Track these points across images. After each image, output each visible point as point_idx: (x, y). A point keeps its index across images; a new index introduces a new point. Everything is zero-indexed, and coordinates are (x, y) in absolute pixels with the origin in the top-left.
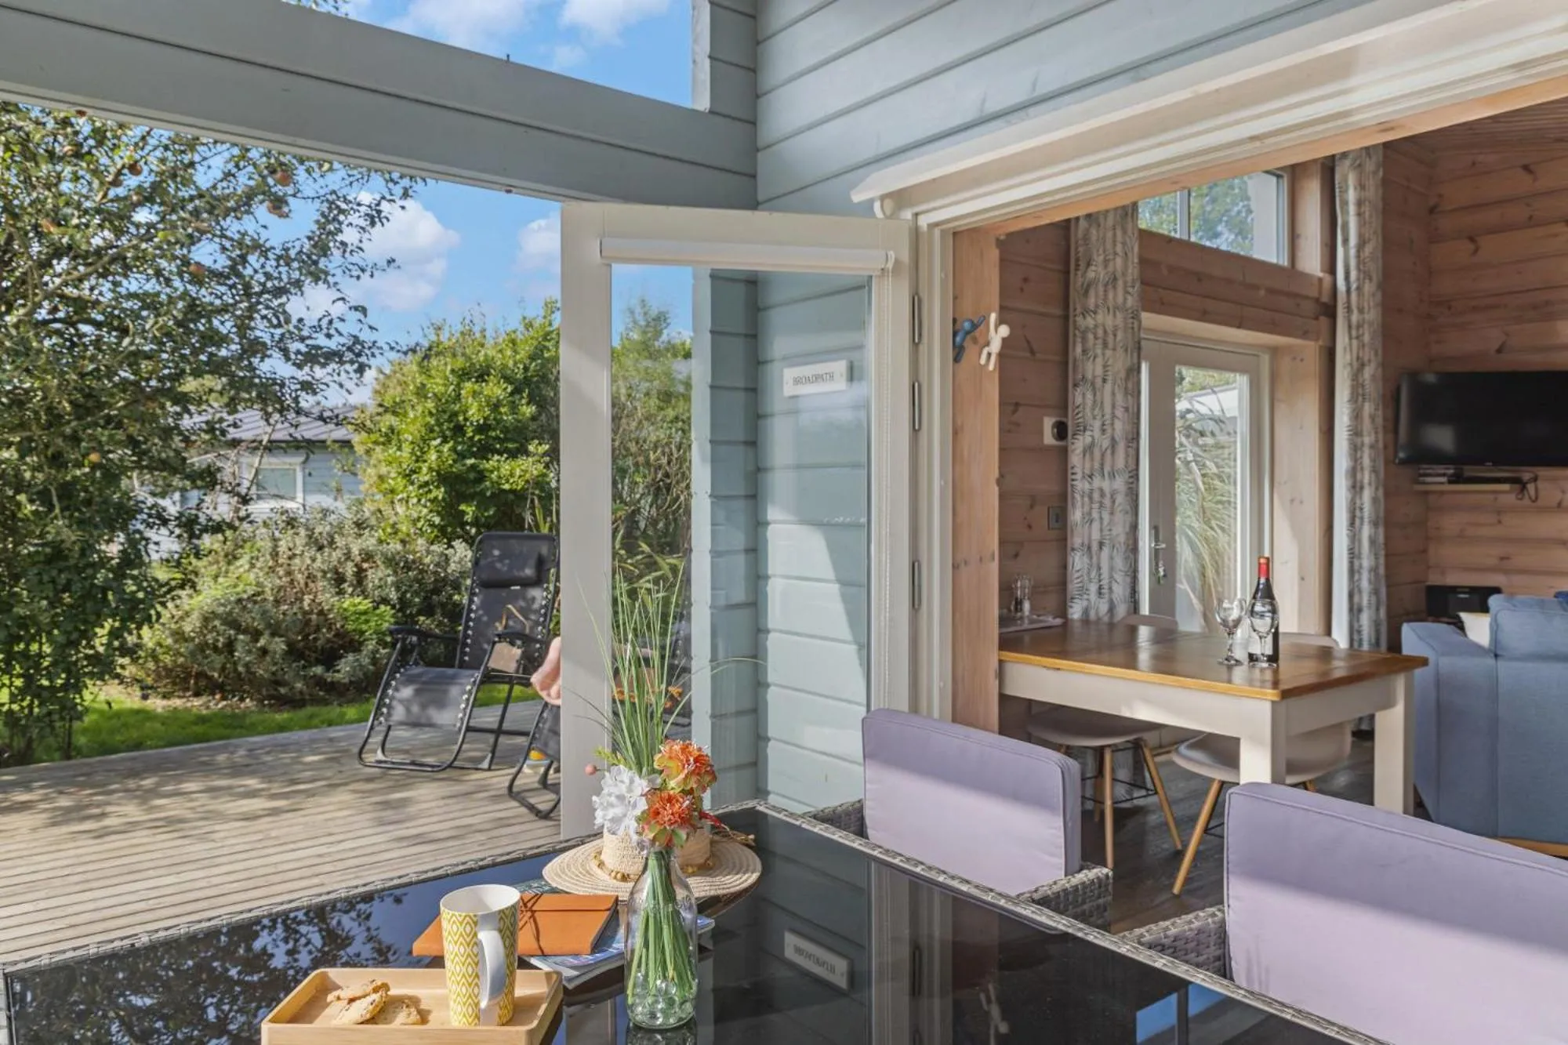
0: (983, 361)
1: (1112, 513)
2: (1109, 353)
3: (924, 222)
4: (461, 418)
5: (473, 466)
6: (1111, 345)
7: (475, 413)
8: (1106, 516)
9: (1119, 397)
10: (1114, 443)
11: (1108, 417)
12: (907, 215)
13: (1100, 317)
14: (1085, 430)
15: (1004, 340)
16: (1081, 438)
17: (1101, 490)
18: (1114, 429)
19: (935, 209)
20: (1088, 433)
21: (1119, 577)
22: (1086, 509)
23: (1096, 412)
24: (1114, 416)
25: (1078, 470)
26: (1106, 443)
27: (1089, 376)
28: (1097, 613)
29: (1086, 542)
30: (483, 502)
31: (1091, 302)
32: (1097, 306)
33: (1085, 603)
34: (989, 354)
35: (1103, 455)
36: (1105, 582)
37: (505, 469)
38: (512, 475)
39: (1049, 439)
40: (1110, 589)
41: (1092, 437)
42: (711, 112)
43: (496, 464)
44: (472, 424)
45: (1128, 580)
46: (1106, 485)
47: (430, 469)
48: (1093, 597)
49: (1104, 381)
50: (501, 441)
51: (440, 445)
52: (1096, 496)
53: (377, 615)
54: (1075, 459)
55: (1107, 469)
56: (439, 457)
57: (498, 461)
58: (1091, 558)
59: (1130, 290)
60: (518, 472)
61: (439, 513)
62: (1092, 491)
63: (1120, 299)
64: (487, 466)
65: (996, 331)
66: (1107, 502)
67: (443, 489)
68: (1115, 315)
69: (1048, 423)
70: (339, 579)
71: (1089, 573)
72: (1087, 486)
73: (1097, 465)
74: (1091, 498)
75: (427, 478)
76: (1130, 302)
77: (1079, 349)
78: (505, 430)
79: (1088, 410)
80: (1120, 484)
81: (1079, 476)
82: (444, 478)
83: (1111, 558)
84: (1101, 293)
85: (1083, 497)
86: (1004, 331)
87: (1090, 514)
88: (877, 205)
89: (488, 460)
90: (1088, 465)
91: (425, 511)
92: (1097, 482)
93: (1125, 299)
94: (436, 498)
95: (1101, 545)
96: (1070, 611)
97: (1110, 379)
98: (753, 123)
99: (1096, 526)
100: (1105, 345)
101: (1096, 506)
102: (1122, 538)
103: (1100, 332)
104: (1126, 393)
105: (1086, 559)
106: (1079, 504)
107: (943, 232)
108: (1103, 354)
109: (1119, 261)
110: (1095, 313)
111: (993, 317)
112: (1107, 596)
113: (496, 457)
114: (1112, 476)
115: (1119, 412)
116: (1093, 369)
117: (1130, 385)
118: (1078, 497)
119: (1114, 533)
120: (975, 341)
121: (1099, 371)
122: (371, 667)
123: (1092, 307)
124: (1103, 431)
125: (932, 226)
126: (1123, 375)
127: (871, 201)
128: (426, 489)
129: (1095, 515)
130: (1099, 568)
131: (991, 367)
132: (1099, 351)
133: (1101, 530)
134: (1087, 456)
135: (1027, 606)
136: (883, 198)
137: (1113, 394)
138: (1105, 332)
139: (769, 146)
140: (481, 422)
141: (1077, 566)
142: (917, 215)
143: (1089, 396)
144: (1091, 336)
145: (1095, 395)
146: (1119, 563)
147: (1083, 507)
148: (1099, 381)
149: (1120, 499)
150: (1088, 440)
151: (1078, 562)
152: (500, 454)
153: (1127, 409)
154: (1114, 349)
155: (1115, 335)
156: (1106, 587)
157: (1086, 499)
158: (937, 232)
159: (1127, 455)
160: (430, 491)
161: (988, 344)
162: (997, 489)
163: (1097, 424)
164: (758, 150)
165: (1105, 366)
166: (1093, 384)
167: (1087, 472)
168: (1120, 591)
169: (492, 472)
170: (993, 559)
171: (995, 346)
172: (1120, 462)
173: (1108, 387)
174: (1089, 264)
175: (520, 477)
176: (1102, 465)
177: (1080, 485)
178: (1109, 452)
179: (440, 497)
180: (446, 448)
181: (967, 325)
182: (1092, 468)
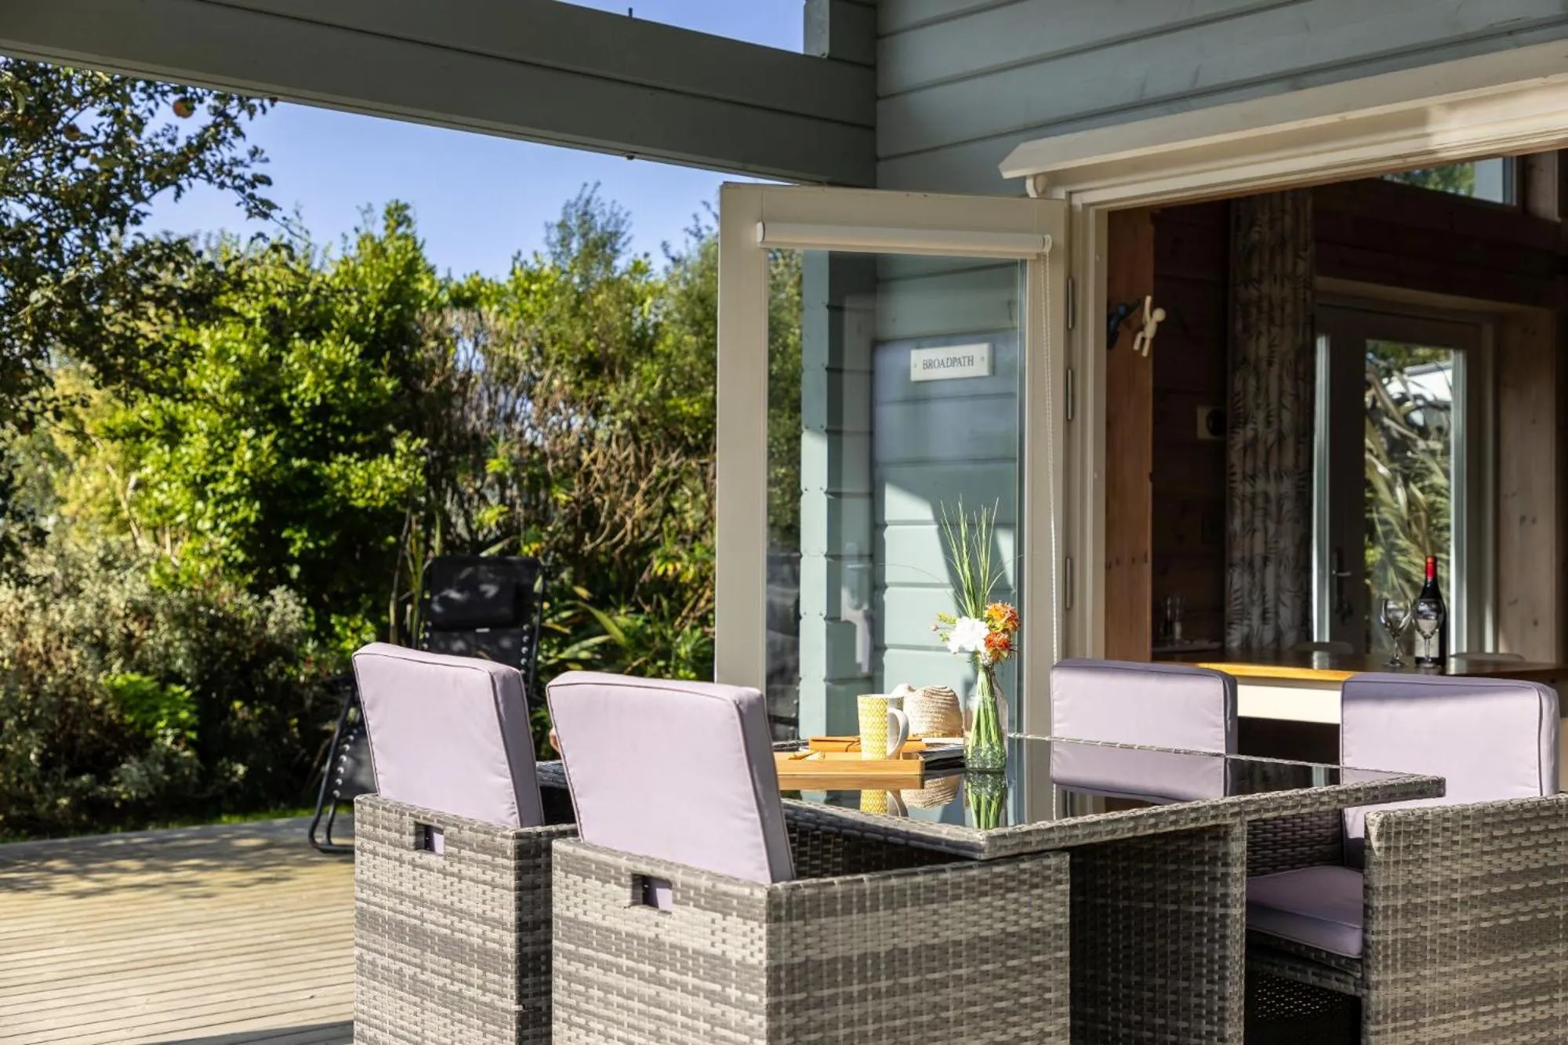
0: (1136, 347)
1: (1279, 522)
2: (1275, 330)
3: (1078, 201)
4: (285, 396)
5: (304, 472)
6: (1278, 321)
7: (308, 388)
8: (1272, 528)
9: (1288, 383)
10: (1281, 439)
11: (1274, 406)
12: (1061, 193)
13: (1265, 287)
14: (1245, 423)
15: (1159, 324)
16: (1241, 431)
17: (1266, 495)
18: (1281, 421)
19: (1090, 189)
20: (1250, 426)
21: (1286, 598)
22: (1247, 517)
23: (1260, 401)
24: (1281, 406)
25: (1238, 470)
26: (1272, 438)
27: (1252, 358)
28: (1261, 641)
29: (1247, 555)
30: (318, 525)
31: (1255, 268)
32: (1261, 274)
33: (1246, 630)
34: (1143, 340)
35: (1268, 453)
36: (1270, 605)
37: (357, 475)
38: (369, 485)
39: (1203, 432)
40: (1277, 613)
41: (1255, 430)
42: (829, 58)
43: (340, 468)
44: (301, 405)
45: (1298, 602)
46: (1272, 488)
47: (240, 474)
48: (1256, 621)
49: (1270, 363)
50: (348, 432)
51: (255, 437)
52: (1260, 501)
53: (169, 699)
54: (1235, 457)
55: (1273, 469)
56: (255, 456)
57: (346, 464)
58: (1253, 576)
59: (1301, 253)
60: (379, 480)
61: (241, 545)
62: (1254, 495)
63: (1289, 267)
64: (327, 470)
65: (1151, 315)
66: (1273, 508)
67: (257, 505)
68: (1283, 286)
69: (1202, 414)
70: (101, 647)
71: (1251, 594)
72: (1248, 489)
73: (1260, 464)
74: (1253, 504)
75: (232, 489)
76: (1302, 267)
77: (1239, 326)
78: (353, 414)
79: (1250, 397)
80: (1287, 486)
81: (1238, 477)
82: (259, 488)
83: (1278, 576)
84: (1267, 257)
85: (1243, 502)
86: (1159, 315)
87: (1252, 522)
88: (1029, 184)
89: (329, 462)
90: (1249, 465)
91: (224, 541)
92: (1260, 485)
93: (1295, 264)
94: (245, 520)
95: (1266, 560)
96: (1228, 639)
97: (1277, 360)
98: (873, 67)
99: (1259, 537)
100: (1271, 321)
101: (1259, 513)
102: (1291, 552)
103: (1265, 304)
104: (1296, 379)
105: (1247, 578)
106: (1238, 511)
107: (1098, 212)
108: (1269, 332)
109: (1288, 220)
110: (1260, 282)
111: (1148, 300)
112: (1272, 622)
113: (341, 458)
114: (1279, 477)
115: (1288, 401)
116: (1259, 348)
117: (1301, 369)
118: (1237, 502)
119: (1282, 544)
120: (1129, 325)
121: (1263, 352)
122: (167, 778)
123: (1255, 275)
124: (1269, 424)
125: (1086, 206)
126: (1291, 356)
127: (1024, 179)
128: (228, 507)
129: (1258, 524)
130: (1263, 588)
131: (1145, 353)
132: (1264, 328)
133: (1266, 543)
134: (1249, 453)
135: (1178, 628)
136: (1035, 177)
137: (1280, 378)
138: (1271, 305)
139: (893, 95)
140: (318, 401)
141: (1236, 586)
142: (1070, 193)
143: (1252, 382)
144: (1254, 311)
145: (1258, 381)
146: (1287, 582)
147: (1243, 514)
148: (1264, 365)
149: (1288, 505)
150: (1250, 434)
151: (1238, 580)
152: (348, 452)
153: (1297, 397)
154: (1282, 326)
155: (1283, 310)
156: (1272, 610)
157: (1248, 505)
158: (1092, 212)
159: (1297, 452)
160: (235, 510)
161: (1142, 328)
162: (1150, 484)
163: (1261, 416)
164: (878, 98)
165: (1270, 346)
166: (1256, 368)
167: (1249, 471)
168: (1287, 615)
169: (336, 481)
170: (1146, 560)
171: (1150, 331)
172: (1289, 460)
173: (1275, 370)
174: (1252, 224)
175: (383, 489)
176: (1267, 464)
177: (1242, 488)
178: (1275, 450)
179: (253, 519)
180: (265, 443)
181: (1122, 310)
182: (1255, 468)
